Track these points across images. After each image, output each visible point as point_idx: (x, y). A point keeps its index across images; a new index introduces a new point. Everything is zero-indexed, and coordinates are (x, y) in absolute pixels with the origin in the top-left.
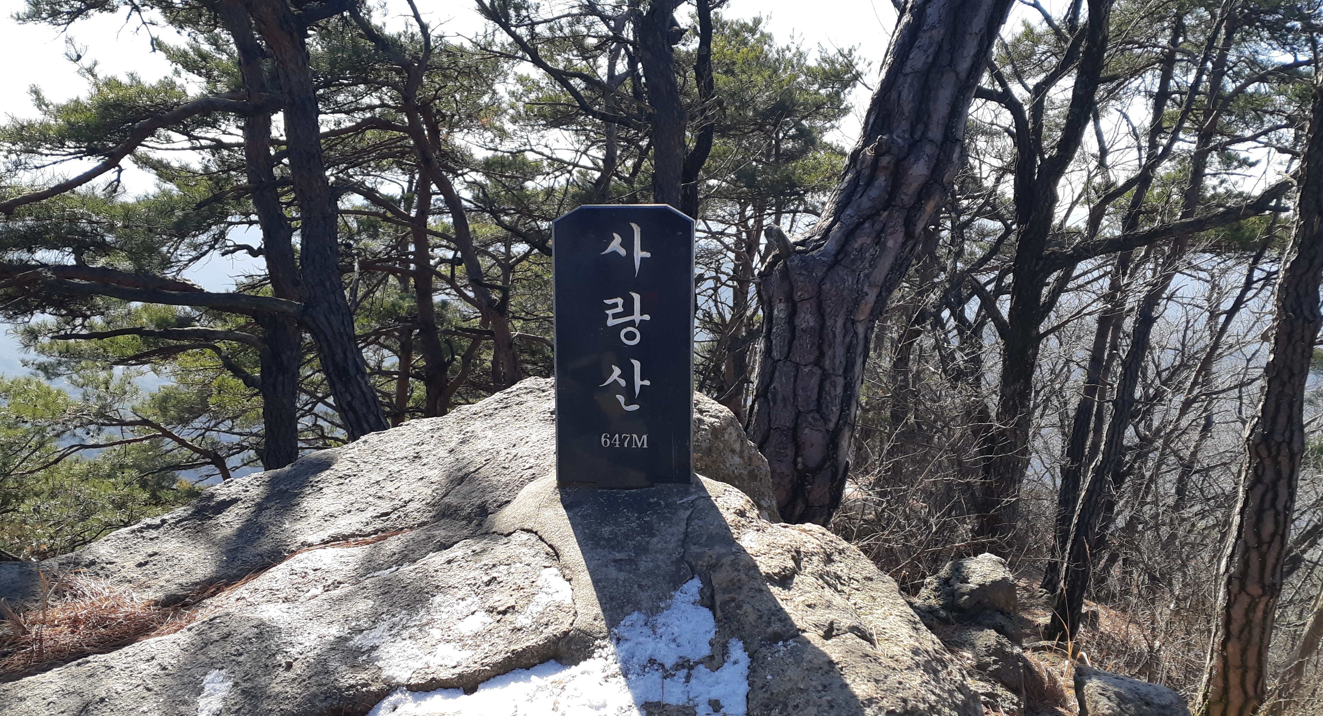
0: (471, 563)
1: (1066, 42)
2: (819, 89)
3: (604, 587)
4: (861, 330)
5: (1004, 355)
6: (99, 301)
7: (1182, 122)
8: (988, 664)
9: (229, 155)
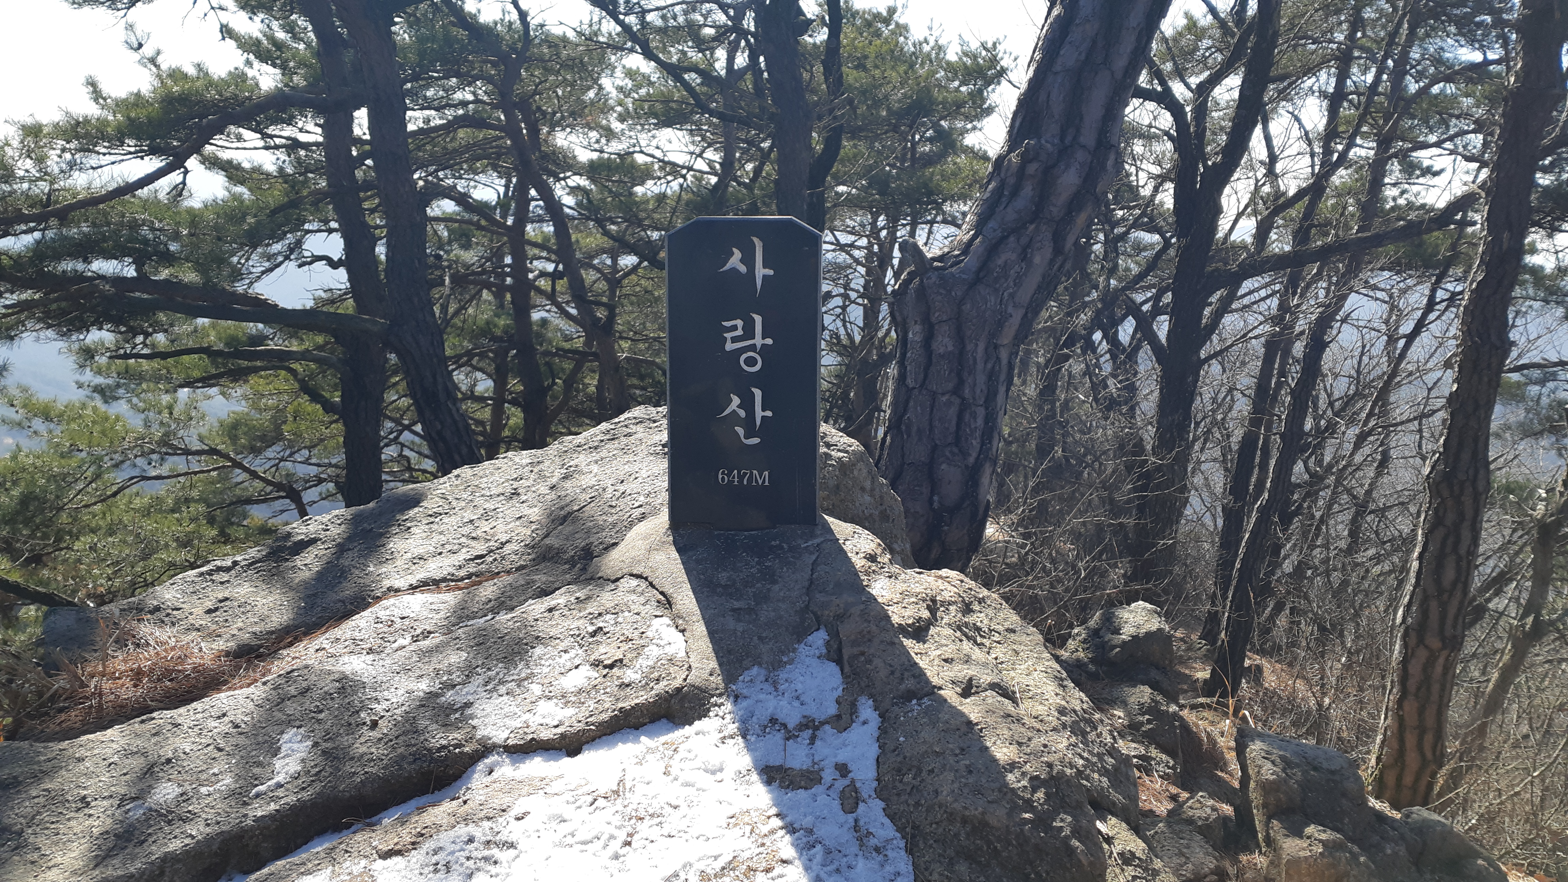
0: (574, 612)
1: (1233, 37)
2: (960, 86)
3: (721, 639)
4: (1004, 355)
5: (1162, 382)
6: (162, 317)
7: (1359, 126)
8: (1142, 724)
9: (306, 156)
